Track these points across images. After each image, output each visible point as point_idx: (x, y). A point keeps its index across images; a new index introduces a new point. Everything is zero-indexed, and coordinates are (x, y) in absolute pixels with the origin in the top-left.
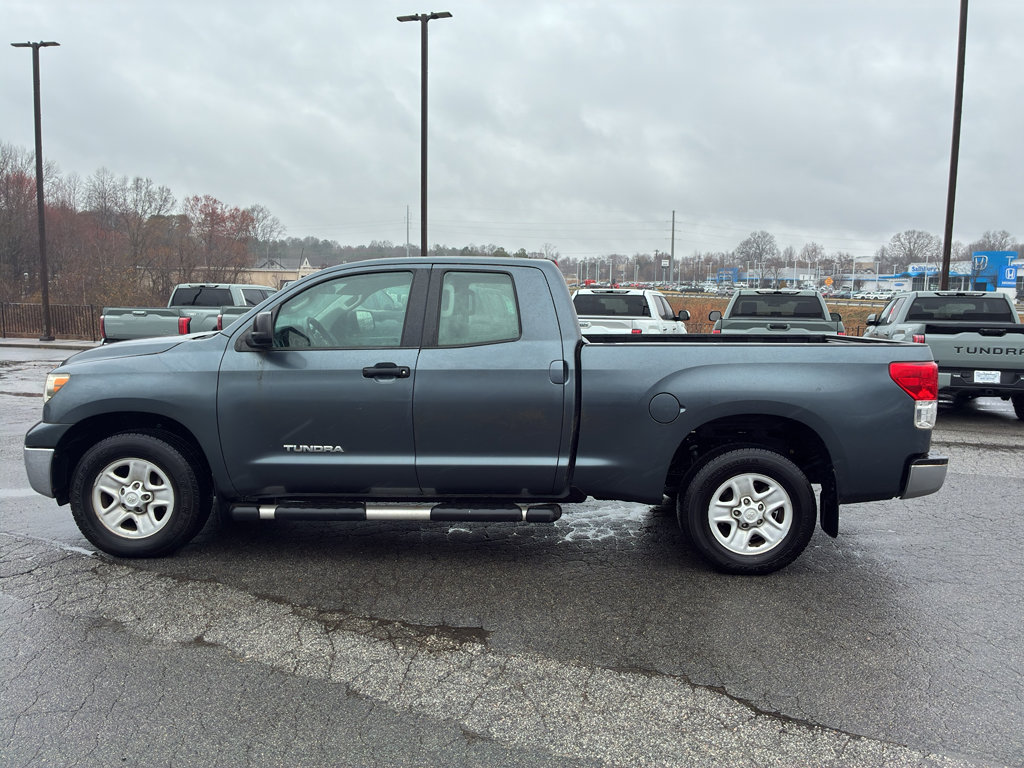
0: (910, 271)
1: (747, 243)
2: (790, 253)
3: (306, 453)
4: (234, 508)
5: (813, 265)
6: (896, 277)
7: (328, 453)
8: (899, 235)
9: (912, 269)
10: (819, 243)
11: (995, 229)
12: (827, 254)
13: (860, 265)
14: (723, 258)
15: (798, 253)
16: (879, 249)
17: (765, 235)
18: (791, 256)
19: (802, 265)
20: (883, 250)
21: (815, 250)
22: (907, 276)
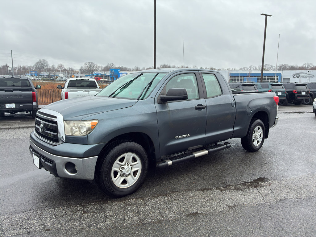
0: (94, 74)
1: (38, 63)
2: (53, 67)
3: (181, 138)
4: (158, 164)
5: (62, 71)
6: (90, 75)
7: (186, 137)
8: (86, 63)
9: (95, 73)
10: (63, 64)
11: (110, 63)
12: (65, 68)
13: (76, 71)
14: (30, 68)
15: (56, 67)
16: (81, 67)
17: (44, 61)
18: (54, 68)
19: (59, 71)
20: (82, 67)
21: (62, 66)
22: (93, 75)
